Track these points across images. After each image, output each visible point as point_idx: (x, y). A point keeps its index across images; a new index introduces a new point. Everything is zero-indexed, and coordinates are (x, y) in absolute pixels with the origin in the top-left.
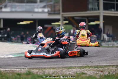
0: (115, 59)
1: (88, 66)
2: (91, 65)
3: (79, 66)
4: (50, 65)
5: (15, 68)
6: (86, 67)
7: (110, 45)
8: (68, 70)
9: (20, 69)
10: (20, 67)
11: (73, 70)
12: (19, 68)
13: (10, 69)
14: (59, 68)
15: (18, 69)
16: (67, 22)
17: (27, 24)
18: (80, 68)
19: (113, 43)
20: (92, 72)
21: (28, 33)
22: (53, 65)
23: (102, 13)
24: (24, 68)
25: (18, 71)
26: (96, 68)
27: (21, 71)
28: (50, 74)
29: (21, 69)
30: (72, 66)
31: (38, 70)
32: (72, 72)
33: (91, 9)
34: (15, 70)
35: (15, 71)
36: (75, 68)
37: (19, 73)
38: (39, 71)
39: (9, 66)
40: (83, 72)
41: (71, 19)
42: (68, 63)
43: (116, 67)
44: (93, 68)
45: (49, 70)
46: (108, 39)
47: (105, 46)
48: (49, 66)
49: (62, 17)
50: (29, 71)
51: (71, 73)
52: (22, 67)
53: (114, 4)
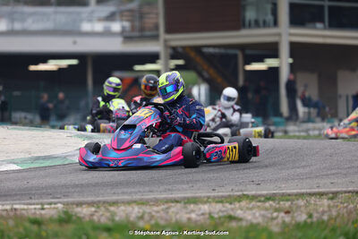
0: (327, 175)
1: (247, 196)
2: (254, 193)
3: (218, 197)
4: (131, 193)
5: (24, 204)
6: (240, 198)
7: (311, 133)
8: (185, 208)
9: (39, 206)
10: (41, 201)
11: (200, 209)
12: (37, 201)
13: (8, 207)
14: (157, 202)
15: (33, 207)
16: (181, 62)
17: (61, 70)
18: (222, 202)
19: (319, 125)
20: (257, 214)
21: (61, 95)
22: (140, 192)
23: (286, 34)
24: (50, 204)
25: (33, 211)
26: (271, 202)
27: (43, 212)
28: (132, 219)
29: (42, 204)
30: (197, 195)
31: (93, 209)
32: (198, 215)
33: (253, 23)
34: (24, 209)
35: (23, 212)
36: (205, 203)
37: (38, 217)
38: (96, 212)
39: (5, 196)
40: (232, 213)
41: (192, 54)
42: (184, 186)
43: (332, 199)
44: (260, 201)
45: (129, 209)
46: (304, 113)
47: (297, 134)
48: (126, 197)
49: (166, 46)
50: (66, 213)
51: (193, 216)
52: (46, 201)
53: (322, 7)
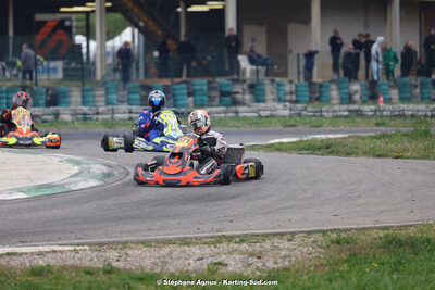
26: (245, 244)
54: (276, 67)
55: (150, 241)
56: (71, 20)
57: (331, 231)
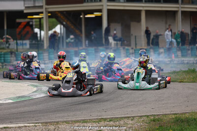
26: (112, 122)
44: (108, 121)
54: (125, 42)
55: (69, 121)
56: (32, 22)
57: (151, 115)
